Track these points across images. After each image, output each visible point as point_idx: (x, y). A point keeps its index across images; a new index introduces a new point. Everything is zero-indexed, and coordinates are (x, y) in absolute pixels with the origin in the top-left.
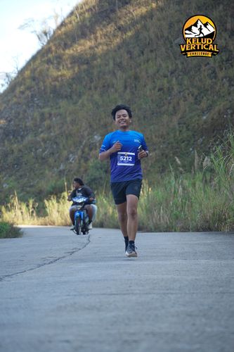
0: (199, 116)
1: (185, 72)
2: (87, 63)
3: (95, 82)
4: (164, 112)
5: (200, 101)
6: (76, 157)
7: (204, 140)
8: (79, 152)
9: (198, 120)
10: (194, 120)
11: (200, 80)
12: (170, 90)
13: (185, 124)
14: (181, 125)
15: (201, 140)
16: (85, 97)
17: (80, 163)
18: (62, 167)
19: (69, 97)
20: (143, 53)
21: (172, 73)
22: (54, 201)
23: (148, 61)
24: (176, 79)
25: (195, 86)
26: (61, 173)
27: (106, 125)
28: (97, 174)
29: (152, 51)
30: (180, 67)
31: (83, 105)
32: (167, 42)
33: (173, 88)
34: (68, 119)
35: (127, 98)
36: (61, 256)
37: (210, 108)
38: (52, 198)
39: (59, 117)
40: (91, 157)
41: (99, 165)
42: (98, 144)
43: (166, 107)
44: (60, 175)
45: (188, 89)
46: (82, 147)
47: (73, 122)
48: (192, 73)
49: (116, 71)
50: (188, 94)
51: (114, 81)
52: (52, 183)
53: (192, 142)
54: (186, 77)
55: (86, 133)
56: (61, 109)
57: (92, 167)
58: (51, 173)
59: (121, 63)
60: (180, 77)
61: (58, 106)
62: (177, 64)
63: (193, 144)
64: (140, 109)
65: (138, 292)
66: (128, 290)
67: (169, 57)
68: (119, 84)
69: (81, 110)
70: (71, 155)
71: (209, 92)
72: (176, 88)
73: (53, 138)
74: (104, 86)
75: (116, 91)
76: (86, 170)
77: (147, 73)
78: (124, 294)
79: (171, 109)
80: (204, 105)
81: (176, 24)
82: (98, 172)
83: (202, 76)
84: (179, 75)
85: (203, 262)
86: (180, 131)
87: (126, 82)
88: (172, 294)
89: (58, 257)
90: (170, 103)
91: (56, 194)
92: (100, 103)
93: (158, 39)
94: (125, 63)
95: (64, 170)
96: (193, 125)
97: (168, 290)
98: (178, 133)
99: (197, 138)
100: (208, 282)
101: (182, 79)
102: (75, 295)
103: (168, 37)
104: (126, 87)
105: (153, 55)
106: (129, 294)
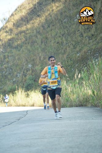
0: (76, 54)
1: (69, 34)
2: (24, 32)
3: (28, 41)
4: (60, 53)
5: (76, 47)
6: (21, 75)
7: (78, 65)
8: (22, 73)
9: (76, 56)
10: (73, 56)
11: (76, 38)
12: (62, 43)
13: (69, 58)
14: (68, 59)
15: (77, 65)
16: (23, 48)
17: (22, 78)
18: (14, 80)
19: (16, 48)
20: (49, 26)
21: (63, 35)
22: (11, 95)
23: (51, 30)
24: (65, 38)
25: (74, 41)
26: (14, 82)
27: (34, 60)
28: (31, 82)
29: (53, 26)
30: (66, 32)
31: (23, 51)
32: (60, 21)
33: (63, 42)
34: (17, 58)
35: (43, 47)
36: (14, 121)
37: (80, 50)
38: (10, 94)
39: (12, 57)
40: (28, 75)
41: (31, 78)
42: (30, 69)
43: (61, 51)
44: (14, 83)
45: (70, 42)
46: (23, 70)
47: (19, 59)
48: (72, 35)
49: (37, 35)
50: (71, 44)
51: (37, 40)
52: (10, 87)
53: (73, 66)
54: (69, 37)
55: (25, 64)
56: (13, 54)
57: (28, 79)
58: (9, 83)
59: (39, 31)
60: (66, 37)
61: (11, 52)
62: (65, 31)
63: (74, 67)
64: (49, 52)
65: (48, 137)
66: (43, 137)
67: (61, 28)
68: (39, 41)
69: (22, 53)
70: (18, 74)
71: (80, 43)
72: (65, 42)
73: (10, 67)
74: (32, 42)
75: (38, 44)
76: (25, 81)
77: (51, 36)
78: (42, 138)
79: (63, 51)
80: (78, 49)
81: (64, 13)
82: (31, 81)
83: (76, 36)
84: (66, 36)
85: (78, 121)
86: (68, 61)
87: (42, 40)
88: (63, 137)
89: (13, 121)
90: (62, 49)
91: (12, 92)
92: (31, 50)
93: (56, 20)
94: (41, 31)
95: (15, 81)
96: (73, 58)
97: (62, 135)
98: (66, 62)
99: (75, 64)
100: (80, 131)
101: (67, 38)
102: (19, 140)
103: (60, 19)
104: (42, 42)
105: (54, 27)
106: (44, 138)
